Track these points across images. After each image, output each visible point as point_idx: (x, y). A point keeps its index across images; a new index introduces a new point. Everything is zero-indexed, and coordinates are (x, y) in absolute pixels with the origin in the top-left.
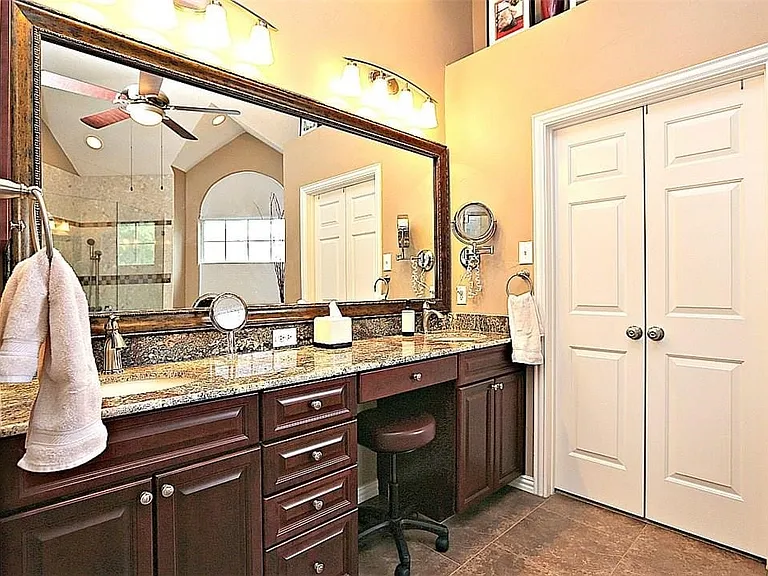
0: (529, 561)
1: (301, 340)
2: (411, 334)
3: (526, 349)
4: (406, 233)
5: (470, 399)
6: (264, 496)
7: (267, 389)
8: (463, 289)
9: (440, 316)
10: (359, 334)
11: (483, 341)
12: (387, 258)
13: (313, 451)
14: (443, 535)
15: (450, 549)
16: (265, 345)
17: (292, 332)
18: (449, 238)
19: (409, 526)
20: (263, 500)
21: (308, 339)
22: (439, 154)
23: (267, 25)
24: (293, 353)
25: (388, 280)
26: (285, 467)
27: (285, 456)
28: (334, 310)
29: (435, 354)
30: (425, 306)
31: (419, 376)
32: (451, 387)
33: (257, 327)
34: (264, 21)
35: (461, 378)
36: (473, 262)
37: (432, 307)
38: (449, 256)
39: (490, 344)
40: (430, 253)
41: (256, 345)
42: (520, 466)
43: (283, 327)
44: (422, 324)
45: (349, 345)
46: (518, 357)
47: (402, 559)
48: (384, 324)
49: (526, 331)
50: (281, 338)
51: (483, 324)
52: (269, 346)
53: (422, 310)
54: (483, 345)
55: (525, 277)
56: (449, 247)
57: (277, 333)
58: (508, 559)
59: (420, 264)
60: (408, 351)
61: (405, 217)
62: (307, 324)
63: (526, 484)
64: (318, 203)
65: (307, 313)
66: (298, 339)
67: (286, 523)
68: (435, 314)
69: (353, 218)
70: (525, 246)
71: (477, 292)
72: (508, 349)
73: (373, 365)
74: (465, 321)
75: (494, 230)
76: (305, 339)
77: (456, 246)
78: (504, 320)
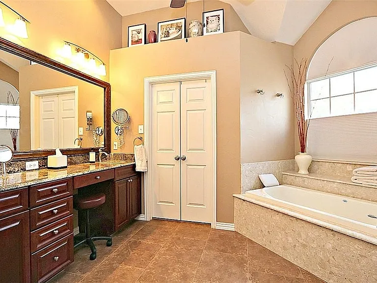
0: (142, 241)
1: (41, 166)
2: (94, 162)
3: (141, 166)
4: (91, 119)
5: (120, 186)
6: (30, 231)
7: (33, 185)
8: (116, 143)
9: (106, 154)
10: (69, 163)
11: (124, 163)
12: (81, 129)
13: (54, 210)
14: (110, 240)
15: (113, 245)
16: (21, 169)
17: (36, 163)
18: (110, 122)
19: (95, 240)
20: (30, 233)
21: (44, 166)
22: (106, 87)
23: (24, 20)
24: (37, 172)
25: (81, 139)
26: (41, 218)
27: (40, 213)
28: (58, 152)
29: (105, 169)
30: (100, 150)
31: (99, 177)
32: (112, 181)
33: (17, 161)
34: (23, 18)
35: (116, 177)
36: (121, 132)
37: (103, 151)
38: (110, 130)
39: (127, 164)
40: (102, 128)
41: (17, 169)
42: (139, 211)
43: (31, 160)
44: (99, 158)
45: (66, 167)
46: (138, 169)
47: (92, 251)
48: (81, 158)
49: (141, 159)
50: (30, 166)
51: (125, 157)
52: (24, 170)
53: (99, 152)
54: (124, 165)
55: (141, 139)
56: (110, 126)
57: (28, 164)
58: (135, 242)
59: (97, 133)
60: (93, 168)
61: (90, 112)
62: (43, 159)
63: (142, 218)
64: (41, 100)
65: (44, 154)
66: (39, 166)
67: (41, 242)
68: (104, 154)
69: (62, 110)
70: (141, 127)
71: (122, 145)
72: (134, 166)
73: (80, 174)
74: (116, 156)
75: (129, 120)
76: (43, 166)
77: (113, 126)
78: (133, 155)
